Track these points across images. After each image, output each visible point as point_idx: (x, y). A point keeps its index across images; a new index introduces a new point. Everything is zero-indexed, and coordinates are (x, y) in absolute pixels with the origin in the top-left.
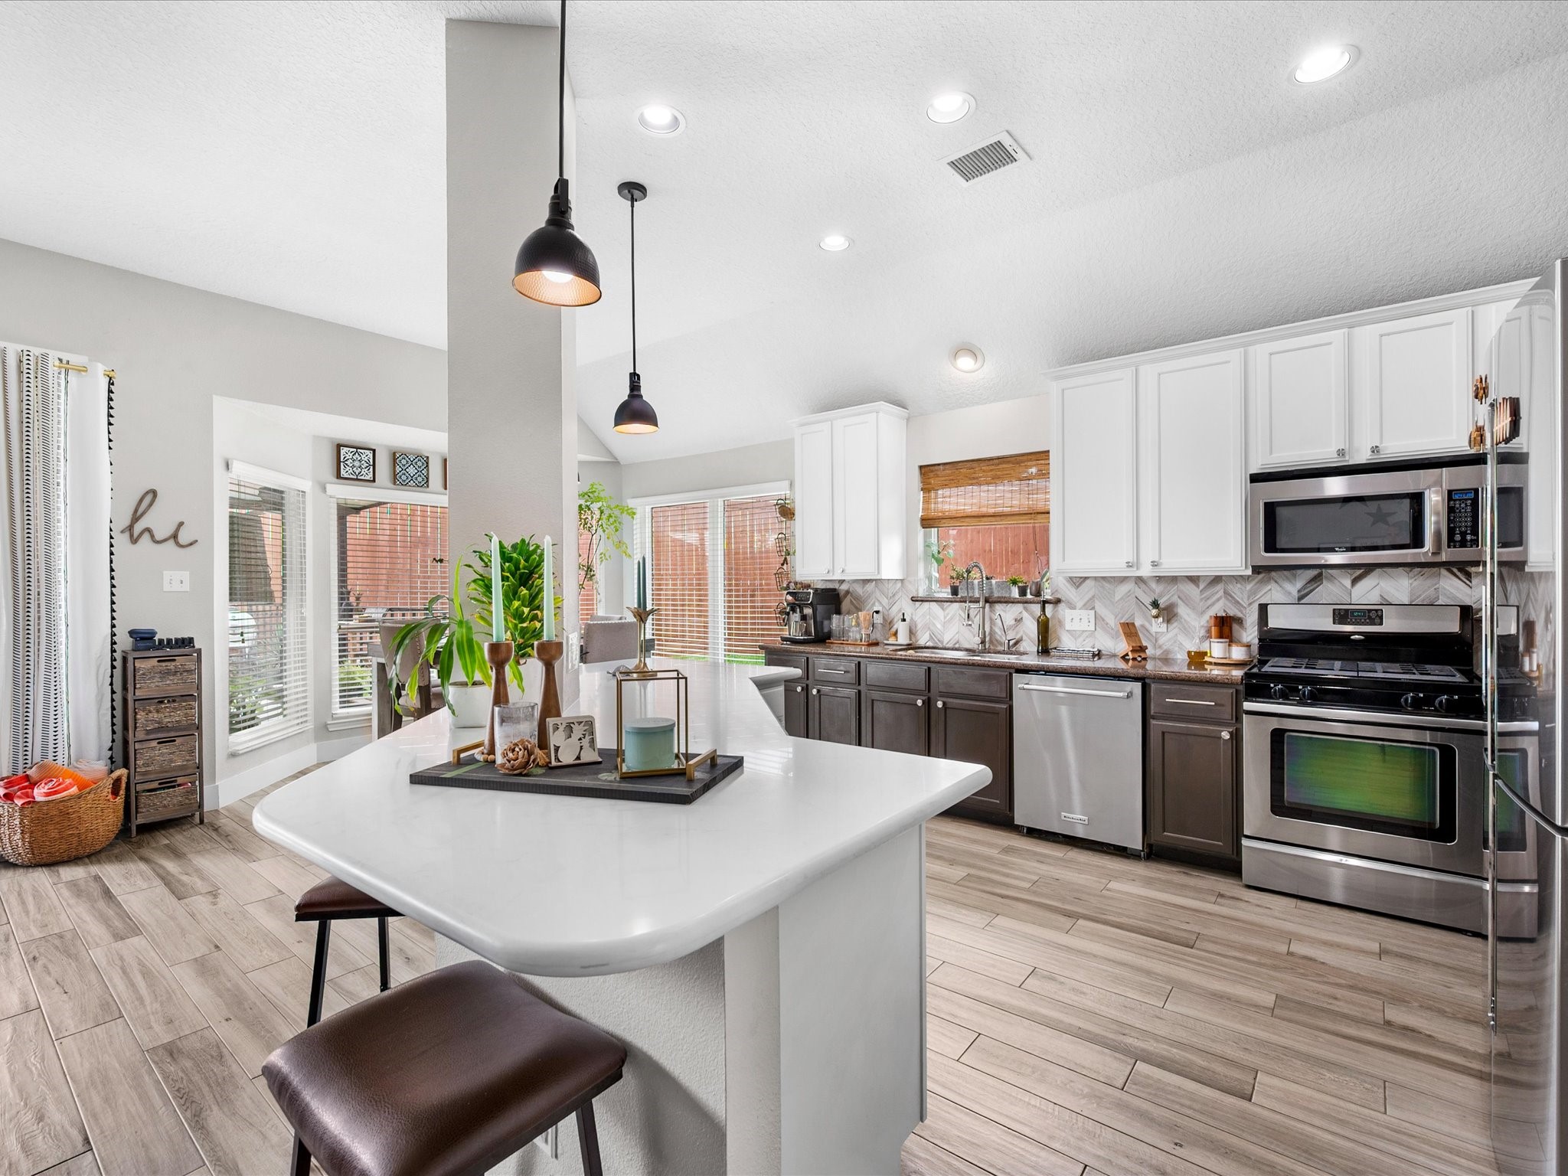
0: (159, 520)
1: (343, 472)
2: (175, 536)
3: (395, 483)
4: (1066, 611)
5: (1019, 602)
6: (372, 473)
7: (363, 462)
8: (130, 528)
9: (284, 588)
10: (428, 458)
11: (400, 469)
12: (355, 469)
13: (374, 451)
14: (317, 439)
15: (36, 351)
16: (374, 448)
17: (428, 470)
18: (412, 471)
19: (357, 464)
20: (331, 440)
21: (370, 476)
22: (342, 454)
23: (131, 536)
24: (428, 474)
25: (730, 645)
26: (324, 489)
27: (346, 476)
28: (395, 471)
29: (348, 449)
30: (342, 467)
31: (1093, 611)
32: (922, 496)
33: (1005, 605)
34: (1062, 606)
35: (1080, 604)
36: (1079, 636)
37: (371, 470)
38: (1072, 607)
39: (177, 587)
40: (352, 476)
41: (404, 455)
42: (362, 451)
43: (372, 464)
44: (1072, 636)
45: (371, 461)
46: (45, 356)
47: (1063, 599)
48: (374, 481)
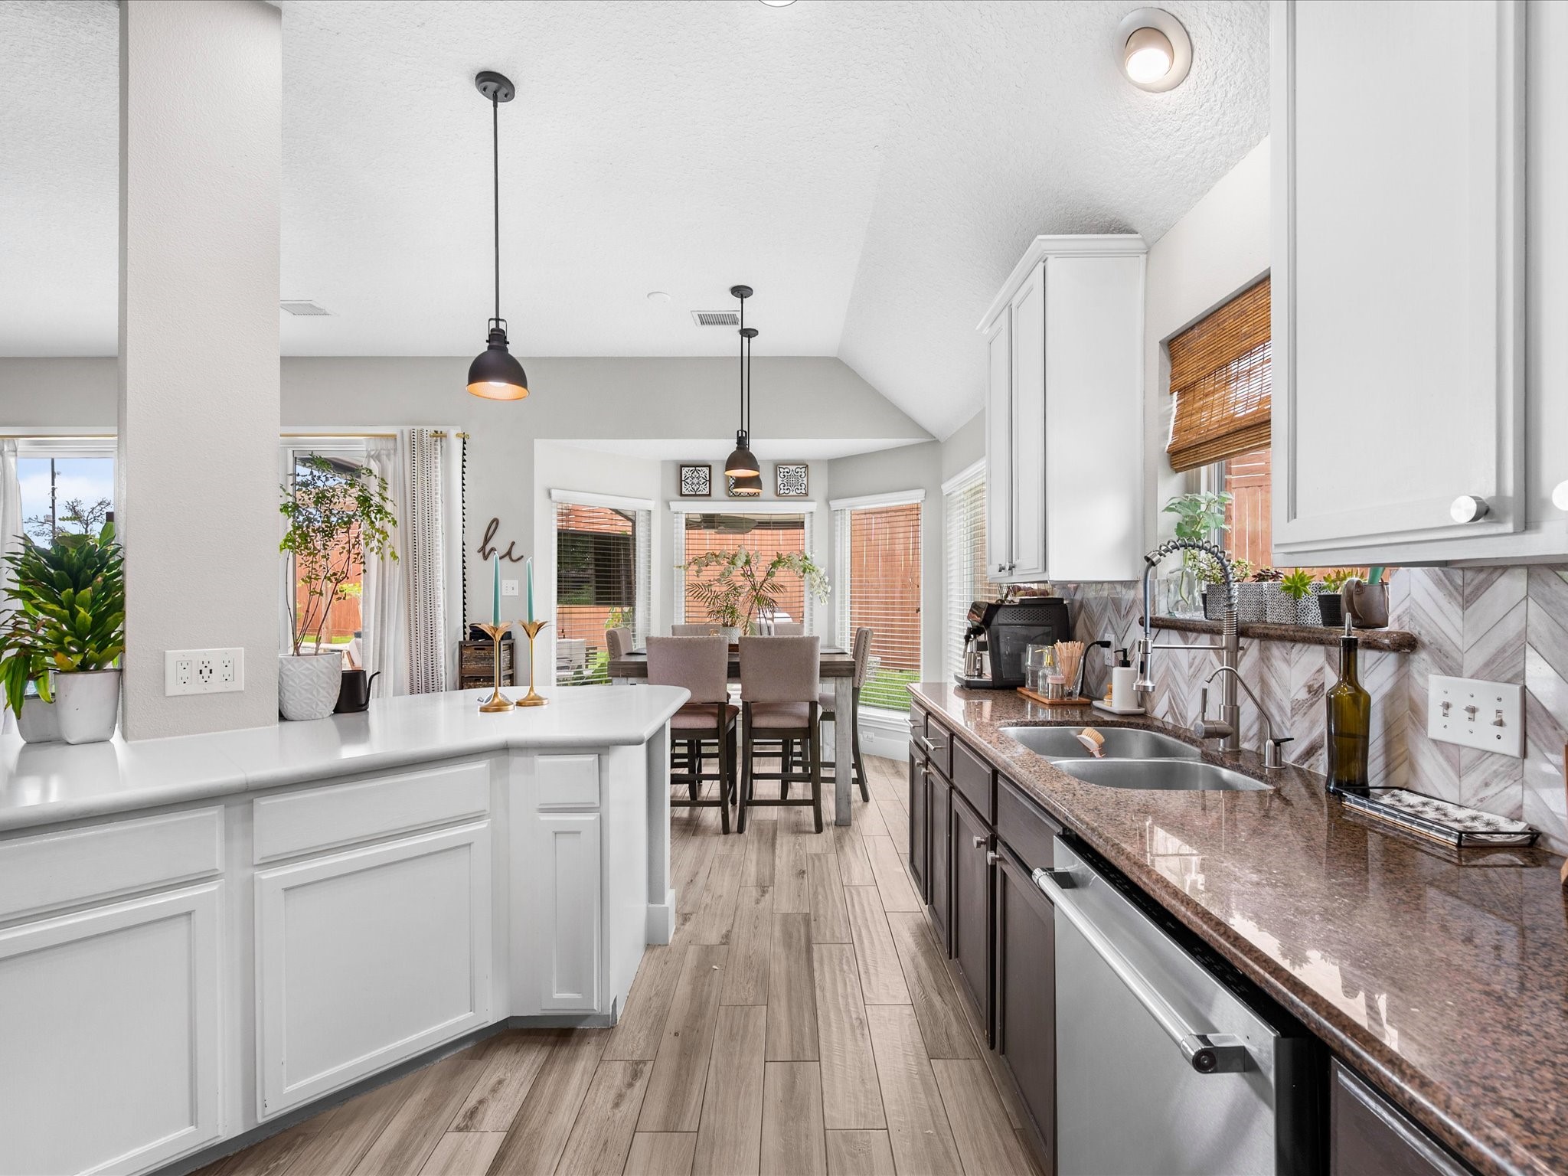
0: (500, 543)
1: (683, 490)
2: (509, 553)
3: (729, 495)
4: (1431, 677)
5: (1320, 642)
6: (709, 487)
7: (701, 478)
8: (483, 549)
12: (694, 486)
13: (710, 467)
14: (664, 463)
15: (419, 428)
16: (710, 464)
19: (696, 481)
20: (675, 461)
21: (707, 491)
22: (684, 473)
23: (484, 554)
26: (670, 507)
27: (687, 493)
28: (728, 484)
29: (691, 468)
30: (683, 485)
31: (1516, 689)
32: (1175, 404)
33: (1289, 645)
34: (1421, 660)
35: (1474, 660)
36: (1472, 767)
37: (708, 484)
38: (1450, 667)
39: (510, 593)
40: (692, 493)
42: (700, 468)
43: (708, 479)
44: (1448, 759)
45: (708, 476)
46: (422, 431)
47: (1425, 639)
48: (709, 495)
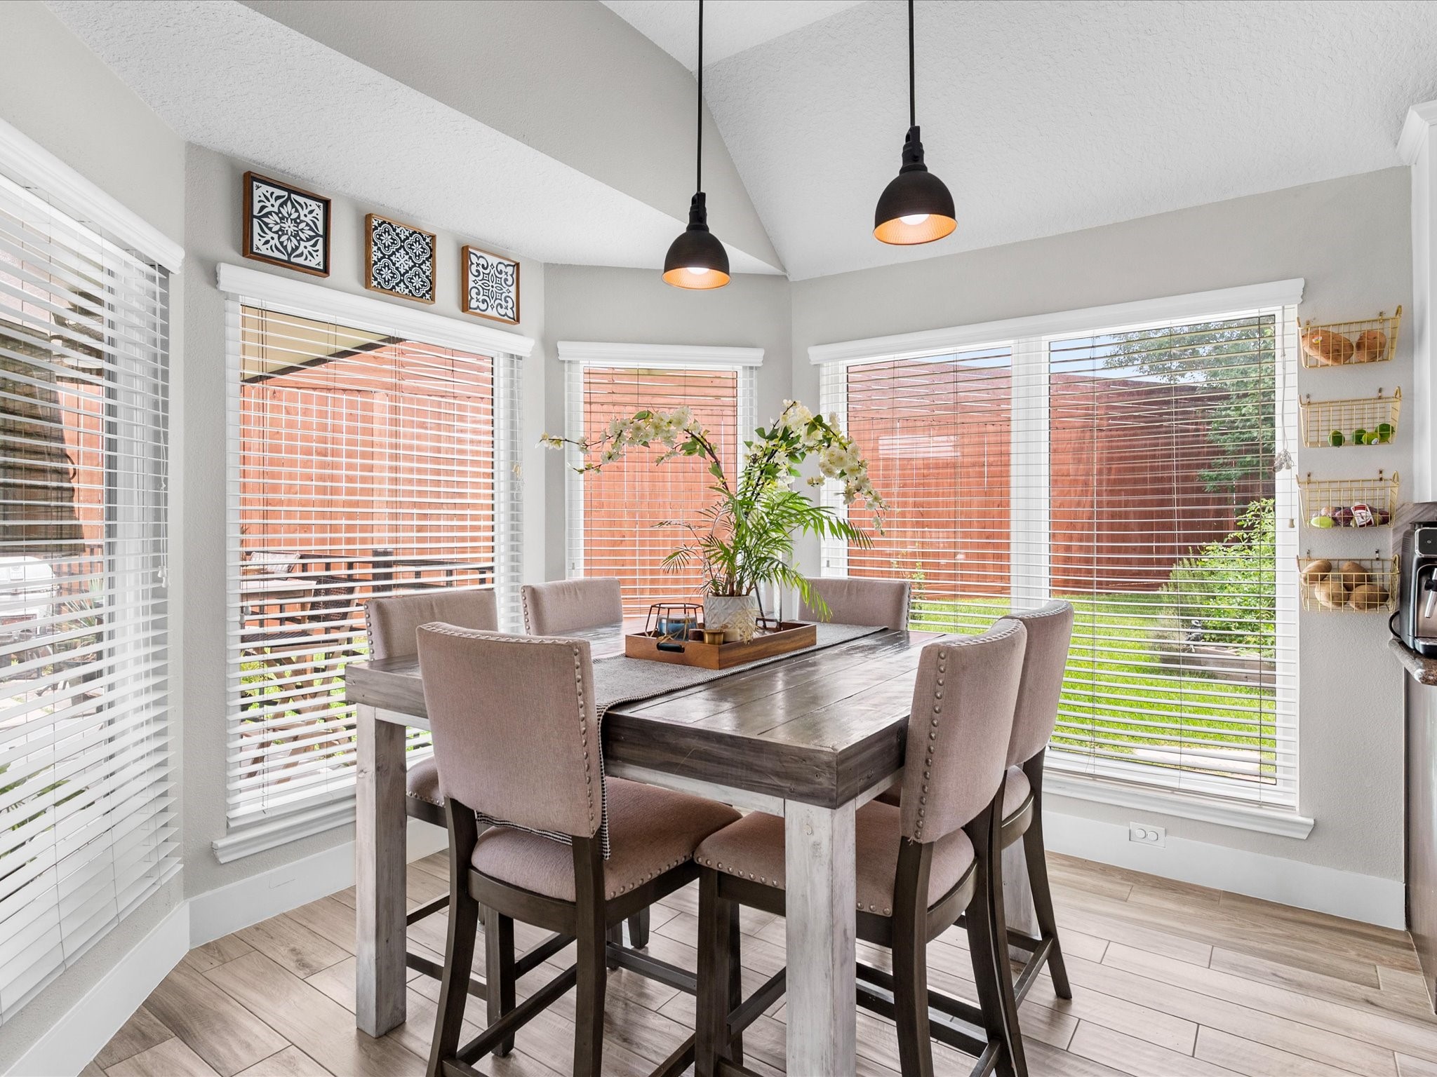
1: (258, 242)
3: (367, 285)
6: (321, 253)
7: (302, 226)
9: (111, 514)
10: (433, 237)
11: (380, 255)
12: (284, 238)
13: (327, 204)
16: (327, 197)
17: (433, 266)
18: (402, 261)
19: (289, 227)
20: (230, 162)
21: (316, 261)
22: (256, 199)
24: (433, 273)
25: (1066, 571)
26: (214, 278)
27: (264, 250)
28: (368, 258)
29: (271, 189)
30: (256, 229)
37: (320, 246)
40: (277, 254)
41: (388, 225)
42: (301, 200)
43: (321, 232)
45: (320, 224)
48: (326, 271)
